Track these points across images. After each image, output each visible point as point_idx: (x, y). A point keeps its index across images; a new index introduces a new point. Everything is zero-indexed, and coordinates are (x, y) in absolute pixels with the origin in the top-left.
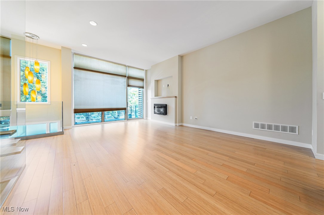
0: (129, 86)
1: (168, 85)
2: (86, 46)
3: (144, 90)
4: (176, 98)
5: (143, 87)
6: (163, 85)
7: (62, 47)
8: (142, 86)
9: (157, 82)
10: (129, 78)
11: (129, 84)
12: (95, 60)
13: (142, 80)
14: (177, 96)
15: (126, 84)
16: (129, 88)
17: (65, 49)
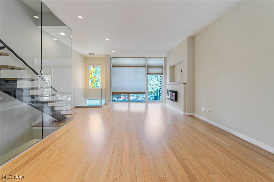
0: (148, 74)
1: (182, 70)
2: (114, 52)
3: (163, 76)
4: (185, 84)
5: (162, 74)
6: (178, 71)
7: (105, 56)
8: (161, 72)
9: (173, 67)
10: (149, 67)
11: (149, 73)
12: (124, 58)
13: (161, 67)
14: (187, 82)
15: (146, 73)
16: (149, 75)
17: (106, 56)
